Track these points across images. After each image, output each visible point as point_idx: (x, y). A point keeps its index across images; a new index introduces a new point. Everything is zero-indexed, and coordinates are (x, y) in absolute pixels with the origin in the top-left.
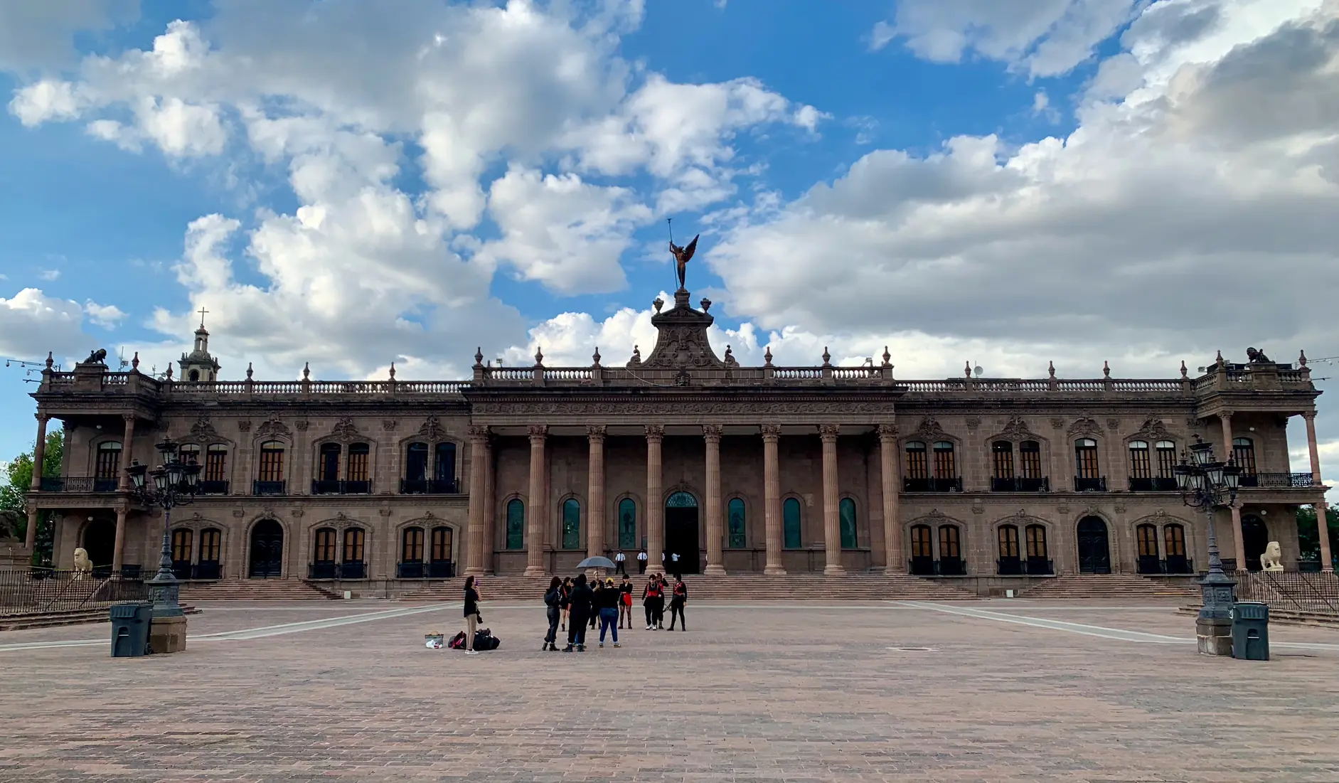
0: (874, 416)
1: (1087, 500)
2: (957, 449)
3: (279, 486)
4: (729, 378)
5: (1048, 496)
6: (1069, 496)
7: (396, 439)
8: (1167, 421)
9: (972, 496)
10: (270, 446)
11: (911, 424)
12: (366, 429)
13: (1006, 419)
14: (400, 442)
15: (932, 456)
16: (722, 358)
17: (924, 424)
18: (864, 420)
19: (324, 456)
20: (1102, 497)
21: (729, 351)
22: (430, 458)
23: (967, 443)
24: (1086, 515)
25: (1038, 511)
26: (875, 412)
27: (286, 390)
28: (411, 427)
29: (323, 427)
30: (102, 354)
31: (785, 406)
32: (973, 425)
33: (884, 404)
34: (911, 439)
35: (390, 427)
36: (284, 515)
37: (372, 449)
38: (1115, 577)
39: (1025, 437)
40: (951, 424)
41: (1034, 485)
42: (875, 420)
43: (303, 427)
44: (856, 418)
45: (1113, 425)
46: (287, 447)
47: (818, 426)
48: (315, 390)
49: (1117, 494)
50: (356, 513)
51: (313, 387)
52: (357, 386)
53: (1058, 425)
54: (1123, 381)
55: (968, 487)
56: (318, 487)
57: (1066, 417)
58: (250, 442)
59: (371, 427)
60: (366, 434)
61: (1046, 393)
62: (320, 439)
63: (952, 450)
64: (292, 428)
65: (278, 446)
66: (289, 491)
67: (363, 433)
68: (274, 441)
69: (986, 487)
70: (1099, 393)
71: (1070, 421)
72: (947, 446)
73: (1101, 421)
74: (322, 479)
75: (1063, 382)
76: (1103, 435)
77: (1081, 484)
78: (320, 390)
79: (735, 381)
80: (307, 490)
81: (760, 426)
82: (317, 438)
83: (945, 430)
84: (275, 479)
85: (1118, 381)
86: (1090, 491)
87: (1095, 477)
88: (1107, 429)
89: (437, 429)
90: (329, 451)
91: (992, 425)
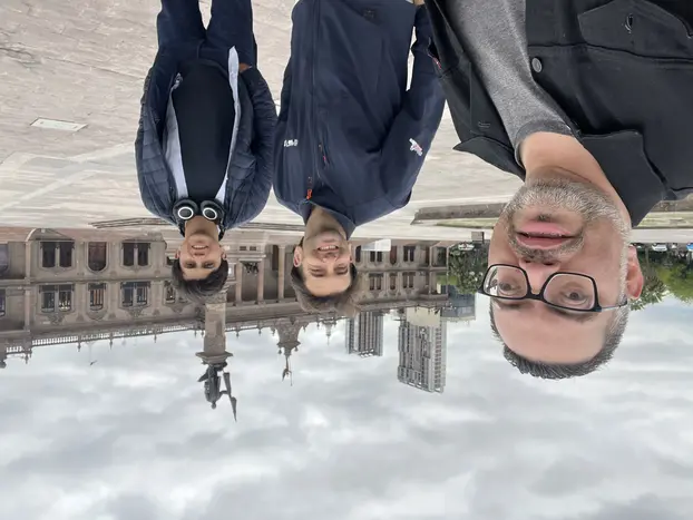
2: (164, 300)
4: (275, 322)
5: (120, 280)
8: (48, 323)
9: (160, 279)
13: (141, 317)
16: (276, 330)
20: (91, 281)
21: (273, 333)
23: (160, 303)
25: (127, 272)
32: (157, 312)
38: (87, 240)
39: (130, 308)
40: (167, 311)
41: (128, 285)
45: (80, 318)
47: (243, 305)
49: (83, 282)
53: (112, 316)
54: (72, 342)
55: (162, 282)
57: (108, 320)
61: (116, 332)
63: (167, 300)
69: (152, 283)
71: (106, 318)
72: (170, 301)
73: (87, 319)
75: (106, 338)
77: (102, 286)
79: (272, 322)
81: (264, 304)
83: (170, 309)
85: (75, 342)
87: (92, 291)
88: (84, 316)
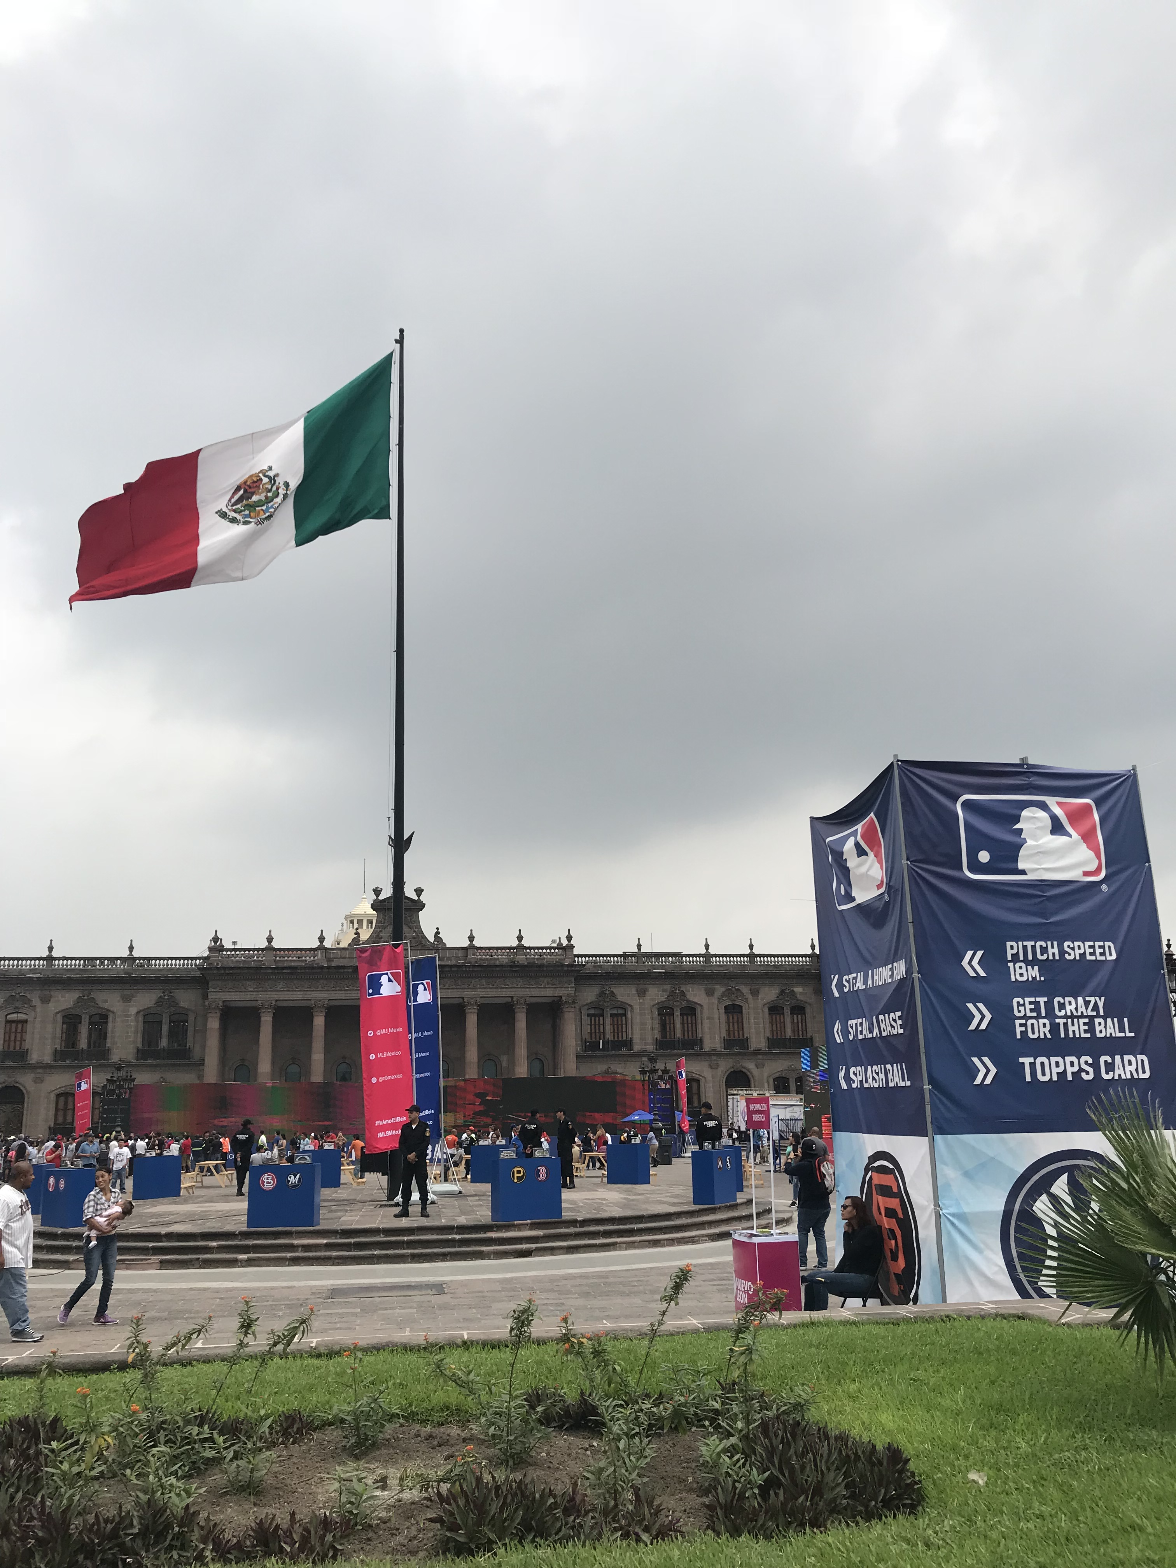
0: (558, 989)
1: (734, 1057)
2: (629, 1014)
3: (23, 1055)
5: (702, 1054)
6: (719, 1054)
7: (133, 1010)
8: (798, 990)
10: (14, 1017)
11: (590, 994)
12: (106, 1001)
13: (668, 987)
14: (138, 1013)
15: (608, 1021)
16: (431, 939)
17: (602, 994)
18: (549, 992)
19: (65, 1026)
20: (745, 1054)
21: (438, 933)
22: (165, 1028)
23: (637, 1008)
24: (732, 1070)
25: (693, 1067)
26: (559, 986)
27: (30, 966)
28: (146, 999)
29: (65, 1000)
31: (484, 981)
32: (642, 993)
33: (565, 979)
34: (591, 1006)
35: (126, 999)
36: (26, 1081)
37: (110, 1019)
39: (684, 1004)
40: (624, 993)
41: (692, 1045)
42: (559, 992)
43: (45, 1000)
44: (544, 992)
45: (755, 993)
46: (30, 1019)
47: (512, 998)
48: (59, 965)
51: (57, 962)
52: (98, 962)
54: (764, 956)
56: (58, 1055)
57: (717, 987)
59: (110, 1000)
60: (106, 1006)
61: (702, 966)
62: (63, 1011)
63: (625, 1015)
64: (36, 1001)
65: (22, 1017)
66: (31, 1059)
67: (101, 1005)
68: (18, 1013)
69: (653, 1048)
70: (744, 966)
71: (720, 990)
72: (620, 1011)
73: (745, 990)
74: (63, 1048)
75: (716, 956)
76: (747, 1002)
77: (729, 1043)
78: (63, 965)
79: (442, 959)
80: (48, 1059)
81: (463, 998)
82: (60, 1009)
84: (17, 1048)
85: (760, 956)
86: (736, 1050)
87: (741, 1037)
88: (750, 997)
89: (173, 1002)
90: (71, 1021)
91: (656, 994)
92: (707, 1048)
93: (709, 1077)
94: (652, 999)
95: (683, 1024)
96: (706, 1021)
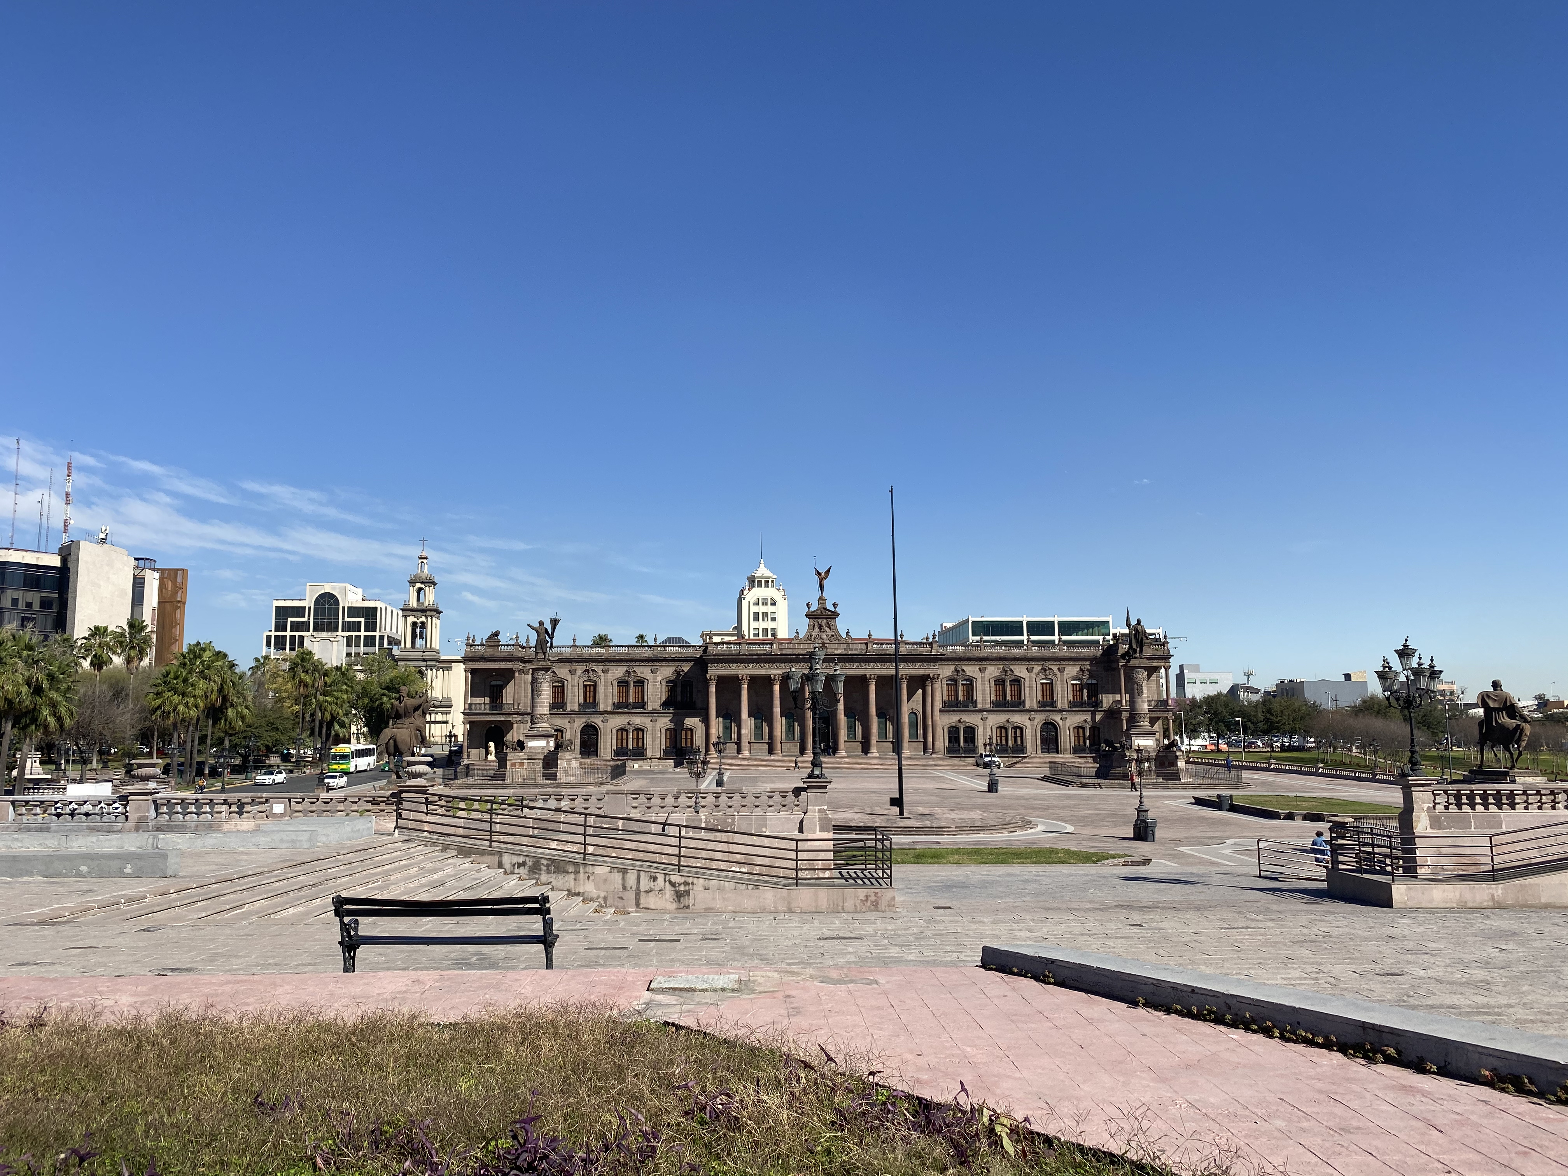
1: (1046, 713)
3: (595, 705)
4: (848, 648)
5: (1025, 711)
6: (1036, 711)
7: (659, 679)
8: (1092, 668)
9: (981, 711)
10: (588, 683)
11: (948, 671)
12: (643, 672)
13: (1001, 666)
14: (663, 679)
15: (961, 688)
16: (844, 636)
17: (956, 670)
18: (921, 670)
19: (619, 688)
22: (679, 689)
23: (980, 680)
24: (1046, 721)
25: (1018, 719)
28: (667, 671)
29: (618, 672)
30: (496, 634)
31: (878, 664)
33: (932, 663)
34: (948, 678)
35: (655, 671)
36: (598, 721)
37: (646, 683)
39: (1013, 678)
41: (1017, 705)
42: (928, 671)
43: (607, 672)
44: (918, 669)
46: (598, 683)
47: (898, 674)
48: (612, 650)
49: (1061, 711)
50: (638, 720)
55: (980, 705)
56: (616, 706)
57: (1035, 667)
58: (576, 681)
60: (643, 675)
61: (1025, 653)
62: (617, 678)
64: (600, 673)
65: (593, 682)
66: (600, 708)
67: (640, 675)
68: (591, 680)
69: (988, 706)
70: (1055, 653)
71: (1037, 668)
74: (619, 702)
76: (1055, 677)
77: (1042, 704)
78: (615, 650)
79: (851, 649)
80: (610, 708)
81: (865, 674)
82: (615, 677)
83: (968, 673)
84: (592, 702)
86: (1048, 708)
88: (1057, 674)
89: (683, 673)
90: (623, 685)
92: (1027, 707)
93: (1029, 726)
94: (991, 674)
95: (1011, 691)
96: (1027, 690)
